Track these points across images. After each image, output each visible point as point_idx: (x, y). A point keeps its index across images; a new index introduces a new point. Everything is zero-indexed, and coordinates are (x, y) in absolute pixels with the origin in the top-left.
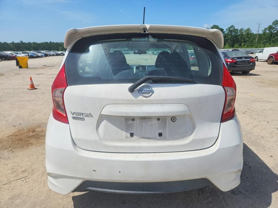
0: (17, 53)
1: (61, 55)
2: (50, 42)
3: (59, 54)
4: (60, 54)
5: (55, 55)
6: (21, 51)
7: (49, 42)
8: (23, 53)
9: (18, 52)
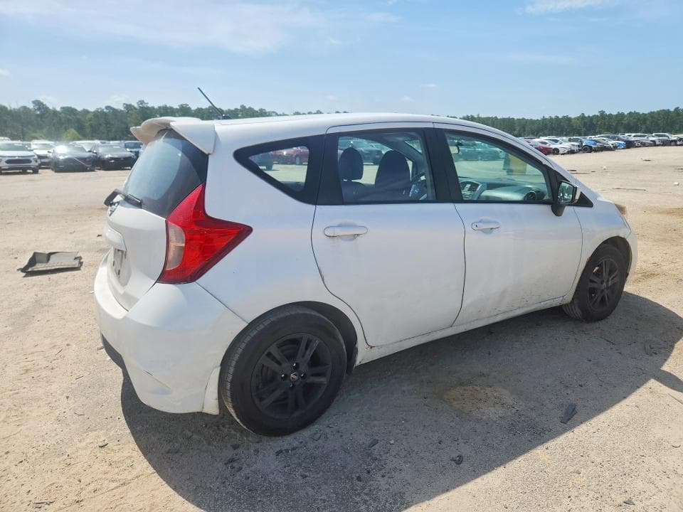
0: (556, 141)
1: (678, 143)
2: (677, 109)
3: (672, 141)
4: (675, 141)
5: (657, 143)
6: (566, 135)
7: (672, 110)
8: (570, 140)
9: (558, 139)
